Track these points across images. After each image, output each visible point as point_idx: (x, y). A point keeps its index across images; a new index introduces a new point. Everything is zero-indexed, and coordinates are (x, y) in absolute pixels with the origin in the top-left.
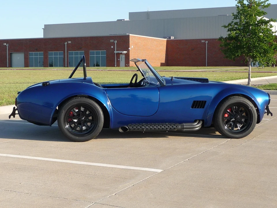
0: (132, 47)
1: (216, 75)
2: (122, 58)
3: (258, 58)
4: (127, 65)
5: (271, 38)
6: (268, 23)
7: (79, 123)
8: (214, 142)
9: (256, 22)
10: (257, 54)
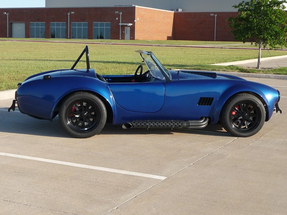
0: (138, 19)
1: (224, 53)
2: (128, 31)
3: (269, 41)
4: (132, 38)
5: (283, 20)
6: (281, 4)
7: (81, 119)
8: (221, 141)
9: (268, 3)
10: (268, 36)
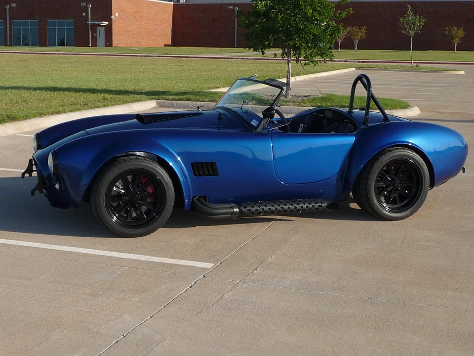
0: (117, 14)
1: (243, 68)
3: (303, 51)
4: (108, 44)
10: (302, 43)
